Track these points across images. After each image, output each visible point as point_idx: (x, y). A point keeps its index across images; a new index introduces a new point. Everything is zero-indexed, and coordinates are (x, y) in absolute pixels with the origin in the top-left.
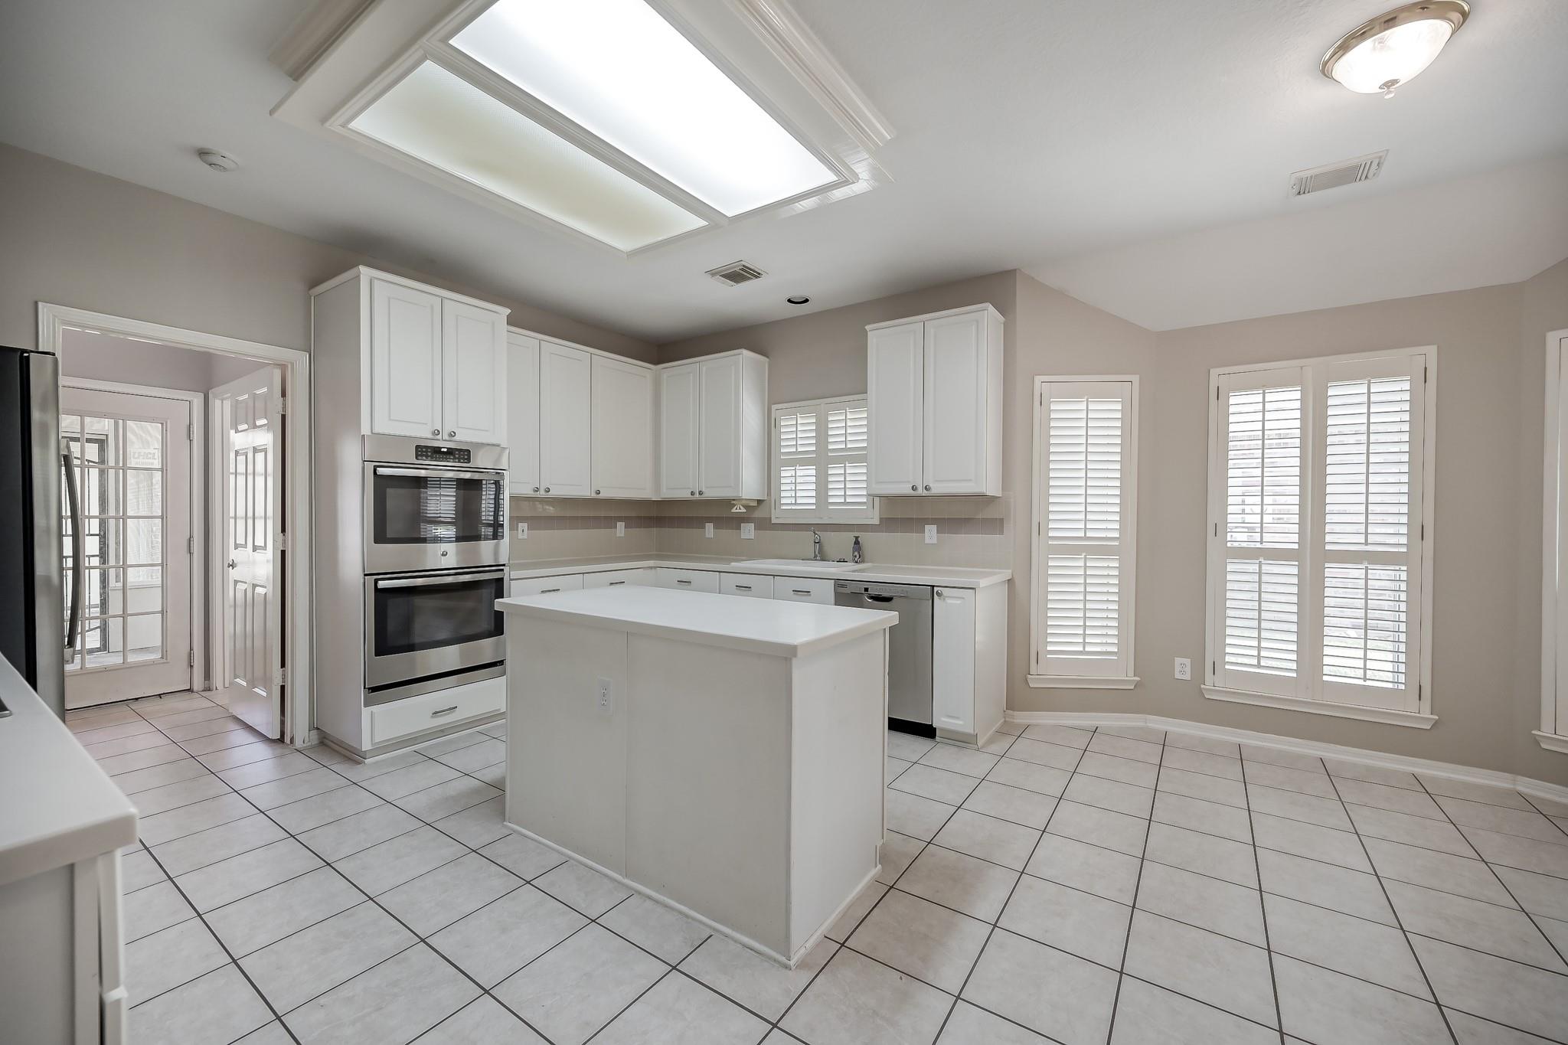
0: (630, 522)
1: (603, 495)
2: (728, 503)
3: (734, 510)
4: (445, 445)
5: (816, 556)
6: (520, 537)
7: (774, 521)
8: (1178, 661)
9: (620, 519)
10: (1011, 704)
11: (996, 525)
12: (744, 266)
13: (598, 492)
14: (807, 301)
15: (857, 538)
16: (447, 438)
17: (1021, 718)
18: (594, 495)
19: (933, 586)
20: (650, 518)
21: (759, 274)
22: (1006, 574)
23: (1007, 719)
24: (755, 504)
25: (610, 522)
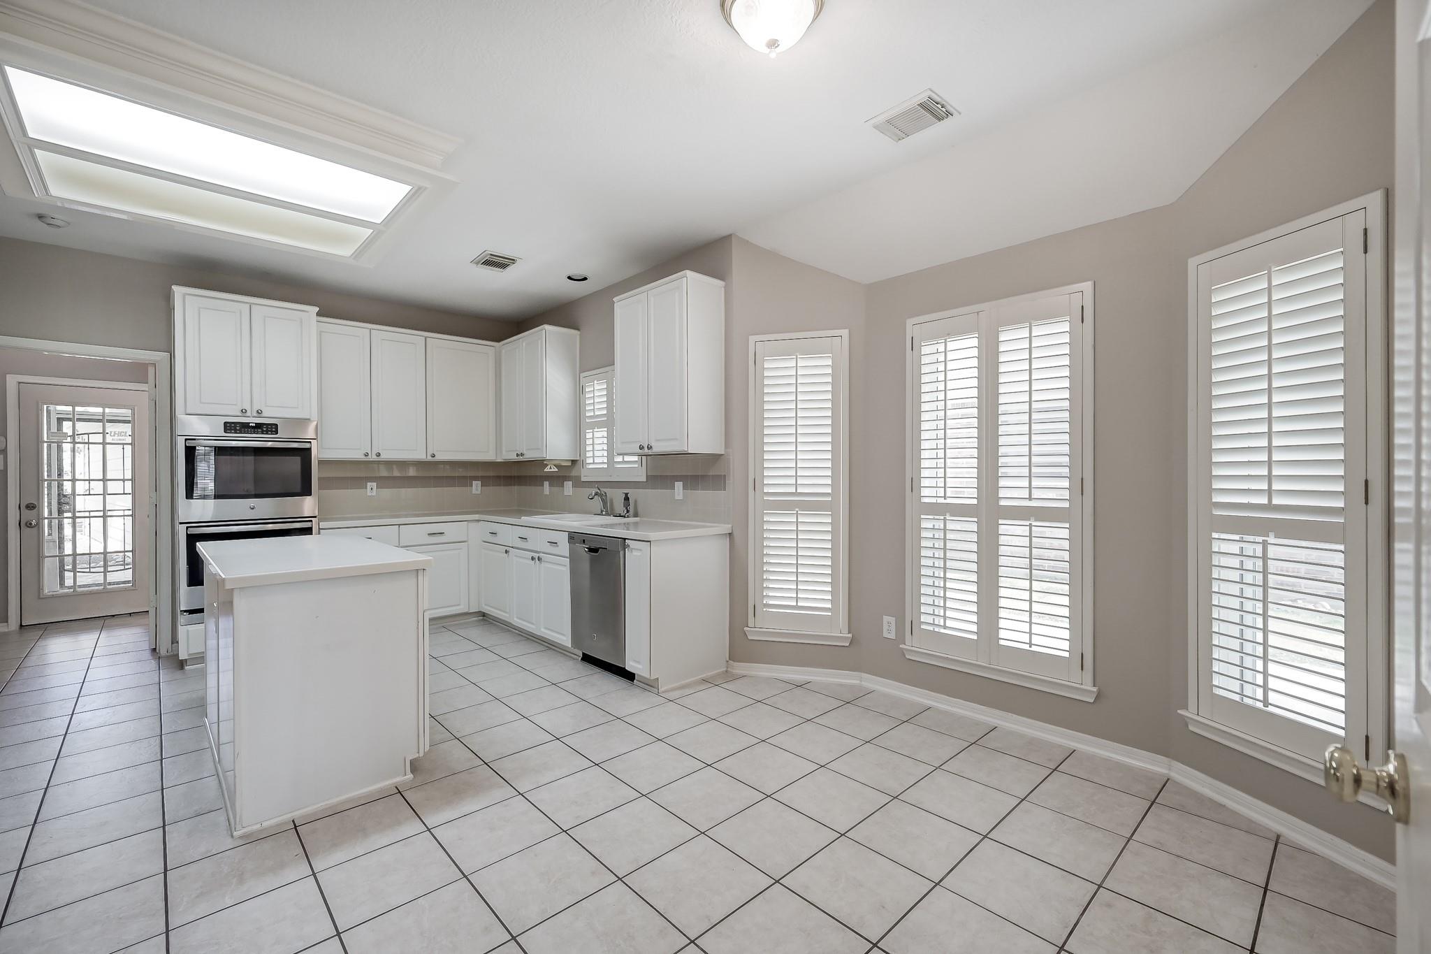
0: (485, 481)
1: (439, 457)
2: (541, 463)
3: (546, 470)
4: (253, 421)
5: (602, 511)
6: (369, 494)
7: (583, 479)
8: (886, 618)
9: (476, 478)
10: (733, 657)
11: (718, 481)
12: (491, 255)
13: (433, 456)
14: (585, 279)
15: (626, 494)
16: (255, 414)
17: (740, 668)
18: (430, 458)
19: (625, 539)
20: (499, 477)
21: (514, 260)
22: (726, 528)
23: (729, 669)
24: (570, 464)
25: (465, 481)
